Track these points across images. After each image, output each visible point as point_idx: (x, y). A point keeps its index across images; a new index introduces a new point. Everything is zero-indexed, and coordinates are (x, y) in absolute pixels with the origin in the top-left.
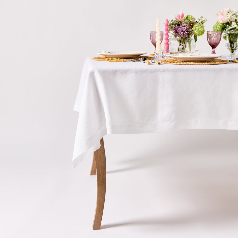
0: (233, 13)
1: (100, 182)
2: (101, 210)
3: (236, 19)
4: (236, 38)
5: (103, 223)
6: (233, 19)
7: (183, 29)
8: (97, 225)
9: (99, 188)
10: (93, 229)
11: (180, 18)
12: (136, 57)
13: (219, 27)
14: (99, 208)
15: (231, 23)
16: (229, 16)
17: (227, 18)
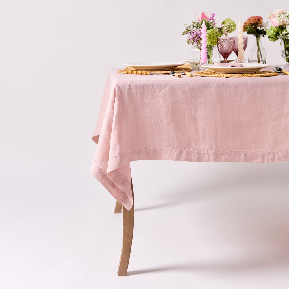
5: (129, 269)
6: (287, 22)
8: (123, 271)
9: (125, 226)
10: (118, 275)
12: (172, 69)
13: (272, 31)
14: (125, 250)
15: (286, 27)
16: (281, 19)
17: (278, 21)
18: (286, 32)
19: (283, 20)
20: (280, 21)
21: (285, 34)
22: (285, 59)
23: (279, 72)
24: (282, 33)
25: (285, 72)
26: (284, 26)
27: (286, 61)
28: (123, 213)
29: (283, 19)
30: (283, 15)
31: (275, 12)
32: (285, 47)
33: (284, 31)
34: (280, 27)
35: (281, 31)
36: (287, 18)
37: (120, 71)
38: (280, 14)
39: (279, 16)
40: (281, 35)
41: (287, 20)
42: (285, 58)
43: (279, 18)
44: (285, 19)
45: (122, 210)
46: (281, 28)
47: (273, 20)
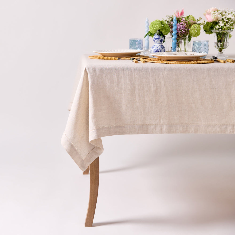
0: (219, 12)
1: (92, 179)
2: (93, 208)
3: (222, 18)
4: (224, 37)
5: (95, 221)
6: (220, 18)
7: (181, 27)
8: (89, 223)
9: (92, 185)
10: (85, 226)
11: (178, 15)
14: (92, 205)
15: (219, 22)
16: (215, 15)
17: (213, 17)
18: (219, 27)
19: (217, 17)
20: (215, 17)
21: (218, 28)
22: (218, 50)
23: (215, 60)
24: (215, 27)
25: (219, 60)
26: (218, 22)
27: (218, 51)
28: (90, 175)
29: (217, 15)
30: (217, 12)
31: (209, 10)
32: (218, 39)
33: (217, 26)
34: (213, 22)
35: (215, 26)
36: (220, 14)
37: (90, 57)
38: (215, 12)
39: (214, 13)
40: (215, 29)
41: (220, 17)
42: (217, 48)
43: (214, 15)
44: (218, 15)
45: (89, 172)
46: (215, 23)
47: (208, 16)
